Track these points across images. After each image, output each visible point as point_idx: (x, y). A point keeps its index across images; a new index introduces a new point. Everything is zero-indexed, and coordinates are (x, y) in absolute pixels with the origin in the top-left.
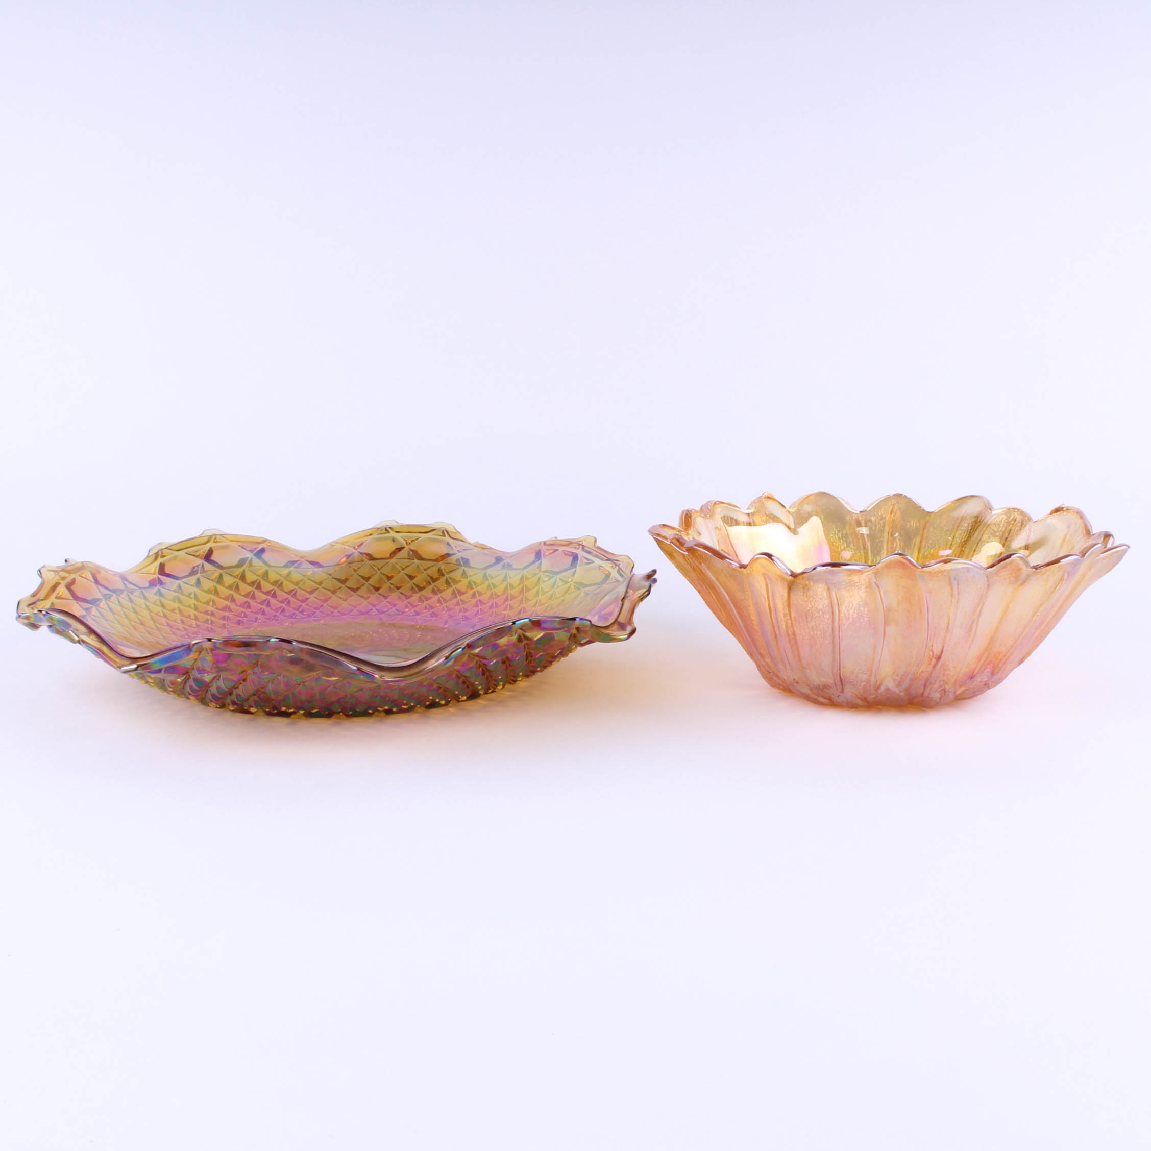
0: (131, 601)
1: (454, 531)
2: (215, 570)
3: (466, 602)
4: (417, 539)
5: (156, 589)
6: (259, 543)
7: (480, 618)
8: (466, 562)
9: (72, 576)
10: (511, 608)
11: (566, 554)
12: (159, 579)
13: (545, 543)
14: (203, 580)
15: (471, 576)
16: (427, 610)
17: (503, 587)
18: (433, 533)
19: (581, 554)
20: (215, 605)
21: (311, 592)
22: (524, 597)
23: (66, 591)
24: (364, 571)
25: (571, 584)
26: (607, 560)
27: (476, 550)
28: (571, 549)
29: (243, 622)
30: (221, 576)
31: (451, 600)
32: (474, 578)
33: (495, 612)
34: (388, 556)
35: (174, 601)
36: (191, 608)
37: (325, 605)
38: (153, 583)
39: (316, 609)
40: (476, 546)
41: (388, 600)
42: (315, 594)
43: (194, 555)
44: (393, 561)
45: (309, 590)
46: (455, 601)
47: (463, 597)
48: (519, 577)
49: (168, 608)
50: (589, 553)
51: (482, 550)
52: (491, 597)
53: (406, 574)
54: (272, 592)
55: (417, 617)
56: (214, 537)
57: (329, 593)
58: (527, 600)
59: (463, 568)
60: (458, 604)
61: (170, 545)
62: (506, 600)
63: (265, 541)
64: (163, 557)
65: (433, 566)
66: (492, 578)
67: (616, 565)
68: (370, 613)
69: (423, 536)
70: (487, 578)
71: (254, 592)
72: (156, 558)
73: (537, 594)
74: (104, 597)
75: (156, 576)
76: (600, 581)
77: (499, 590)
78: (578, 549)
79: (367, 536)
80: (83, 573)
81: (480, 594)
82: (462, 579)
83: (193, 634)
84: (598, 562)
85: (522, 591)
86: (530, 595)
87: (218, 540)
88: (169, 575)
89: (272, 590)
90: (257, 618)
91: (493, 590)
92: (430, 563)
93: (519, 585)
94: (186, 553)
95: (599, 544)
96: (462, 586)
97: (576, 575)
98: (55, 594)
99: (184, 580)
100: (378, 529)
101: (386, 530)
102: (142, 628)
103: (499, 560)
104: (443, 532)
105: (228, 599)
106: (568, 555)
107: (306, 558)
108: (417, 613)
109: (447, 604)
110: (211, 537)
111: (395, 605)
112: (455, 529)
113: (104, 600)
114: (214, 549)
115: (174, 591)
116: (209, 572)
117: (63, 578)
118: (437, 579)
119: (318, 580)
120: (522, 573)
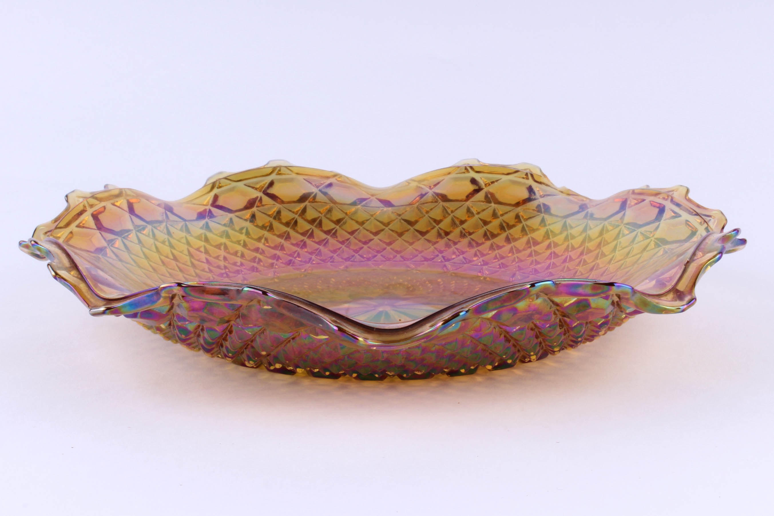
0: (169, 233)
1: (539, 173)
2: (274, 204)
3: (540, 254)
4: (497, 181)
5: (202, 222)
6: (328, 178)
7: (550, 273)
8: (547, 209)
9: (103, 204)
10: (585, 263)
11: (652, 204)
12: (210, 211)
13: (633, 192)
14: (258, 215)
15: (549, 225)
16: (497, 260)
17: (580, 239)
18: (516, 174)
19: (669, 205)
20: (268, 242)
21: (376, 234)
22: (601, 251)
23: (91, 219)
24: (437, 213)
25: (651, 240)
26: (695, 215)
27: (561, 196)
28: (659, 200)
29: (294, 263)
30: (279, 213)
31: (524, 250)
32: (551, 227)
33: (568, 266)
34: (464, 198)
35: (221, 236)
36: (240, 244)
37: (388, 248)
38: (201, 215)
39: (378, 252)
40: (562, 192)
41: (457, 246)
42: (380, 236)
43: (253, 188)
44: (469, 203)
45: (374, 231)
46: (528, 251)
47: (537, 248)
48: (600, 228)
49: (212, 243)
50: (678, 205)
51: (568, 197)
52: (567, 250)
53: (480, 219)
54: (334, 231)
55: (484, 267)
56: (278, 169)
57: (395, 235)
58: (603, 255)
59: (543, 215)
60: (530, 255)
61: (228, 175)
62: (582, 254)
63: (335, 175)
64: (220, 187)
65: (510, 211)
66: (572, 228)
67: (705, 221)
68: (435, 260)
69: (505, 178)
70: (566, 227)
71: (313, 230)
72: (212, 188)
73: (615, 249)
74: (135, 228)
75: (209, 207)
76: (683, 238)
77: (576, 242)
78: (667, 200)
79: (445, 175)
80: (117, 202)
81: (556, 245)
82: (539, 228)
83: (234, 273)
84: (685, 216)
85: (599, 245)
86: (606, 249)
87: (282, 172)
88: (221, 208)
89: (333, 229)
90: (311, 259)
91: (571, 241)
92: (508, 208)
93: (597, 238)
94: (245, 185)
95: (691, 196)
96: (538, 235)
97: (659, 229)
98: (77, 222)
99: (238, 214)
100: (458, 167)
101: (466, 169)
102: (174, 263)
103: (583, 207)
104: (527, 174)
105: (283, 236)
106: (654, 206)
107: (377, 196)
108: (486, 263)
109: (519, 255)
110: (274, 169)
111: (463, 253)
112: (541, 171)
113: (134, 232)
114: (275, 181)
115: (225, 225)
116: (266, 207)
117: (91, 206)
118: (514, 226)
119: (386, 221)
120: (603, 224)
